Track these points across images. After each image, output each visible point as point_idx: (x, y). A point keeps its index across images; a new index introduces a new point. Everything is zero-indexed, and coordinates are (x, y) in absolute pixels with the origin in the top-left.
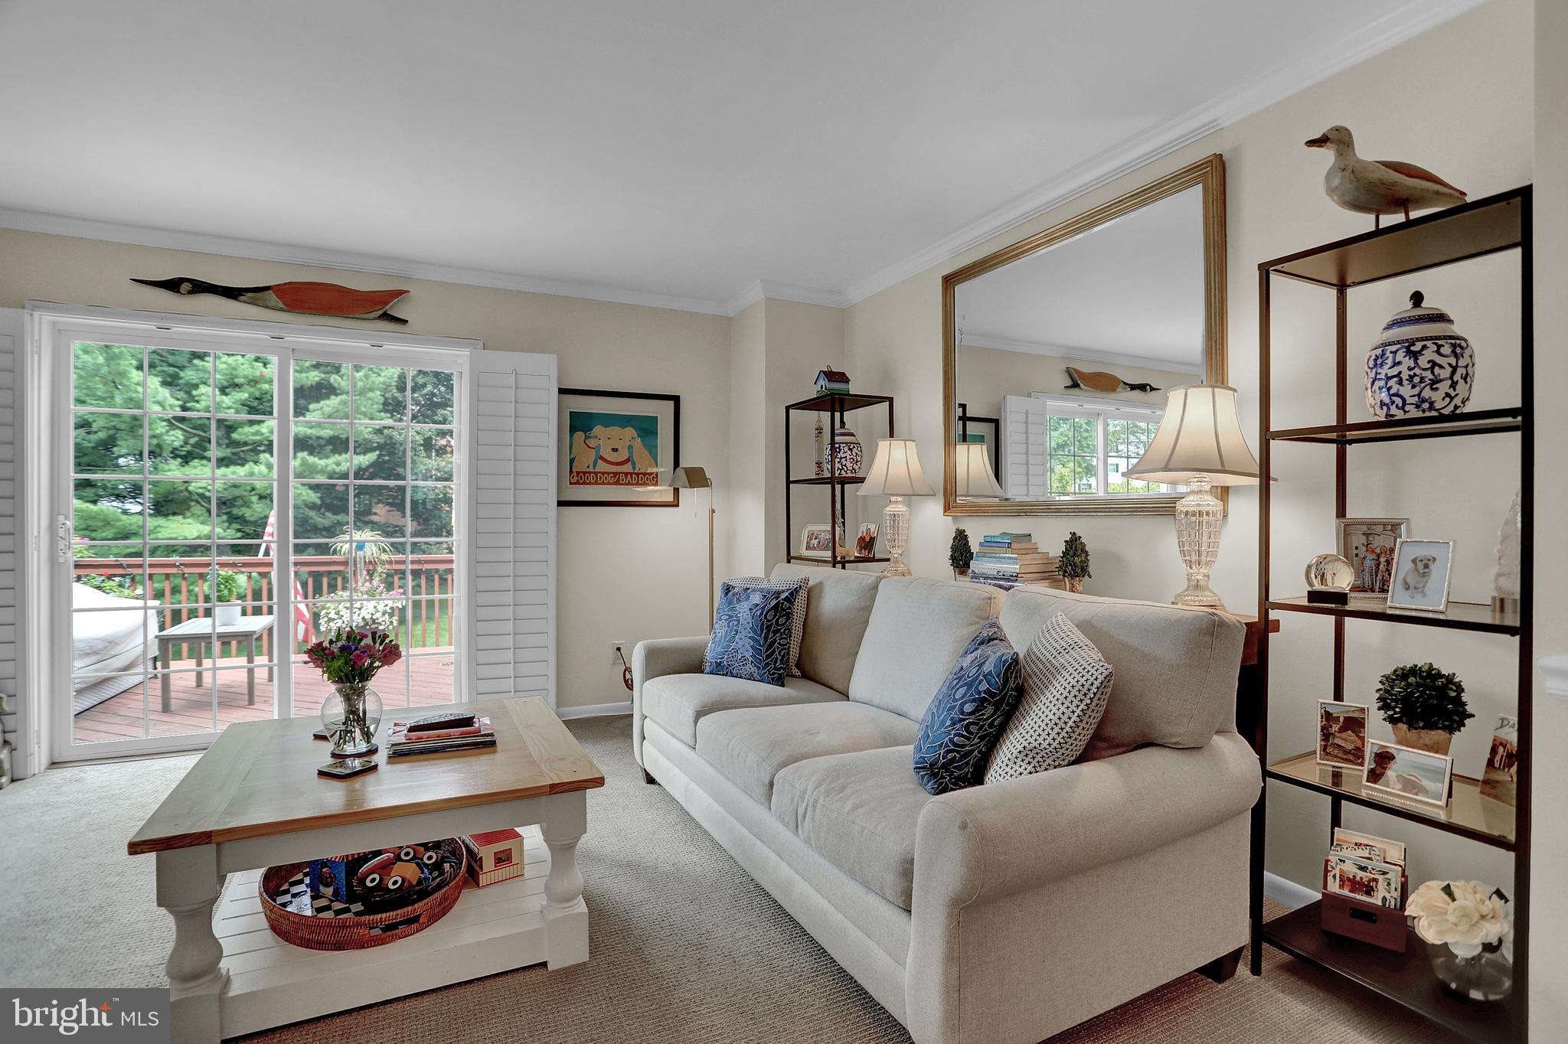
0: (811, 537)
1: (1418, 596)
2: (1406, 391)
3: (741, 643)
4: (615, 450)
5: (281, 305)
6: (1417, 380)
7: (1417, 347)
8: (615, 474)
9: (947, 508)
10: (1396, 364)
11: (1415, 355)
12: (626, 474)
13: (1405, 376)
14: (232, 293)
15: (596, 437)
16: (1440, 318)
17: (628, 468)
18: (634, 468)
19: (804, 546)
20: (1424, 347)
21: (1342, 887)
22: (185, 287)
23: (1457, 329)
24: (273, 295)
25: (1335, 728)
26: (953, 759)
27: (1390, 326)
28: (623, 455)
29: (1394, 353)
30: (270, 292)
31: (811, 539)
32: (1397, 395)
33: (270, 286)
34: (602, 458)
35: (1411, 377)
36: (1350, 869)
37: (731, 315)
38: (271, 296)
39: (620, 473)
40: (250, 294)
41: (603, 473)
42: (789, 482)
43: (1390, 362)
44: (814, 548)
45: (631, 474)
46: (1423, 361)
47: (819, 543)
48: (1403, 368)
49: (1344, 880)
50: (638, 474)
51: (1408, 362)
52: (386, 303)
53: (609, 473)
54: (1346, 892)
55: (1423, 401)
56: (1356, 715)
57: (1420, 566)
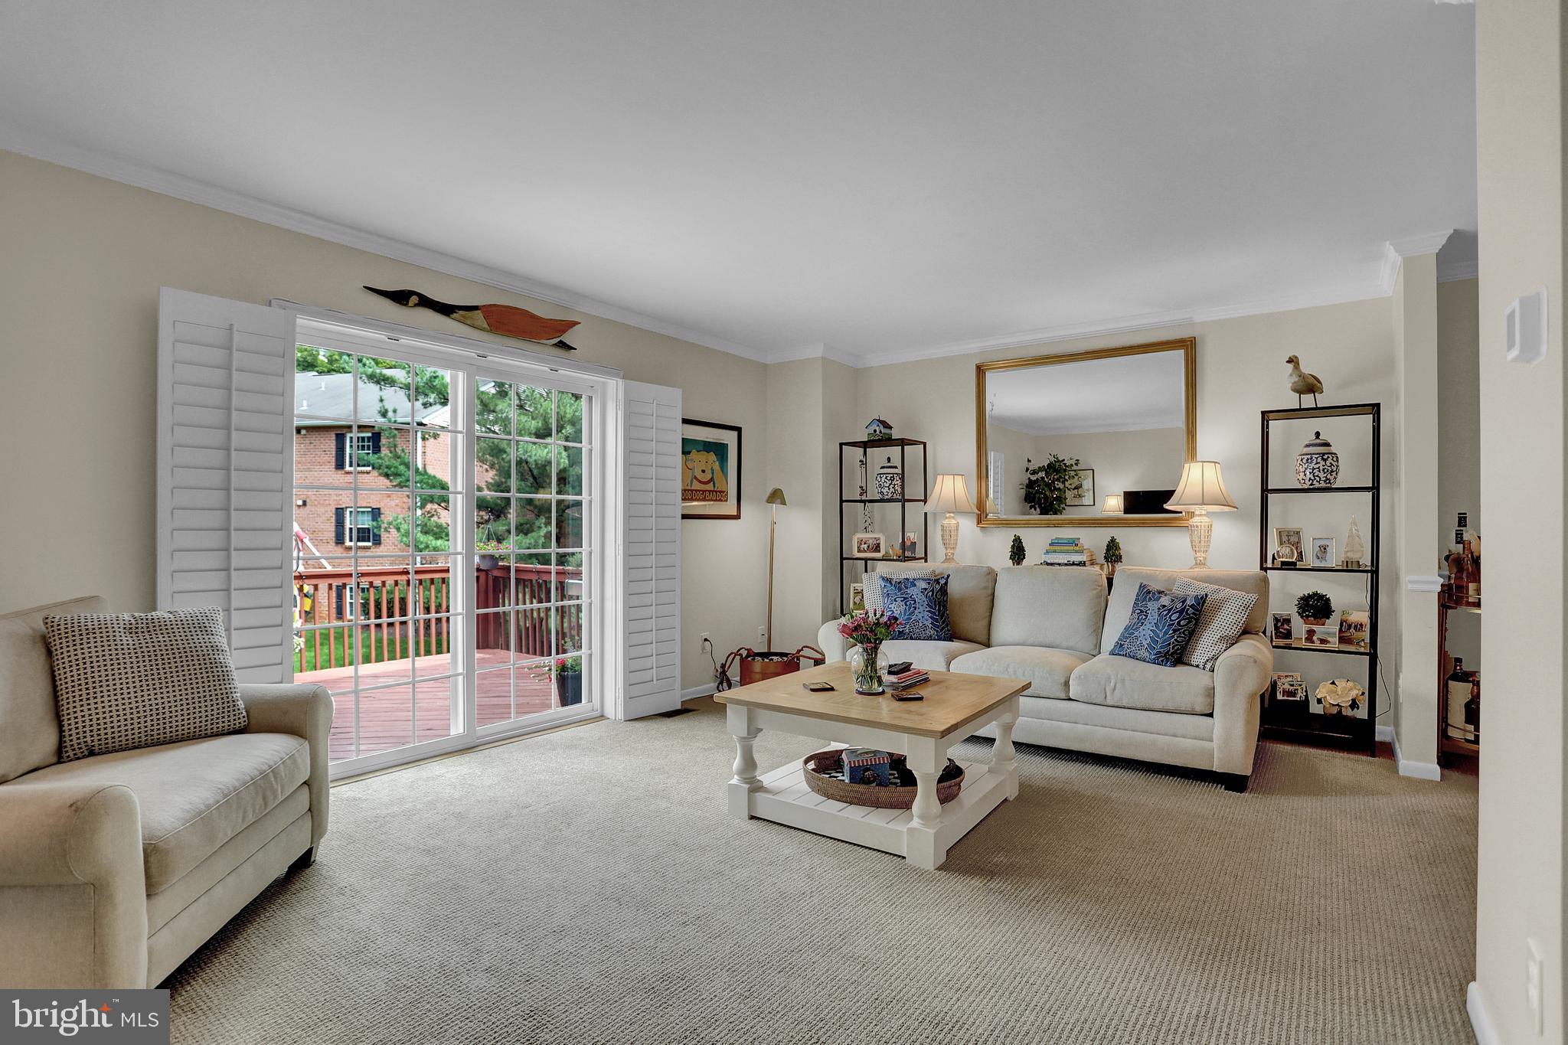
0: (860, 542)
1: (1323, 562)
2: (1321, 475)
3: (920, 616)
4: (703, 471)
5: (486, 326)
6: (1326, 470)
7: (1325, 457)
8: (704, 491)
9: (979, 521)
10: (1317, 463)
11: (1325, 460)
12: (710, 491)
13: (1321, 469)
14: (446, 310)
15: (692, 460)
16: (1327, 445)
17: (710, 487)
18: (714, 487)
19: (856, 549)
20: (1328, 457)
21: (1283, 696)
22: (414, 299)
23: (1333, 449)
24: (481, 315)
25: (1279, 624)
26: (1178, 649)
27: (1307, 446)
28: (708, 476)
29: (1317, 458)
30: (479, 312)
31: (861, 544)
32: (1317, 476)
33: (477, 306)
34: (696, 478)
35: (1323, 470)
36: (1287, 687)
37: (768, 363)
38: (478, 316)
39: (705, 491)
40: (461, 312)
41: (696, 491)
42: (842, 501)
43: (1315, 461)
44: (865, 551)
45: (713, 491)
46: (1328, 463)
47: (869, 547)
48: (1320, 465)
49: (1285, 693)
50: (716, 492)
51: (1323, 463)
52: (564, 332)
53: (699, 491)
54: (1285, 698)
55: (1328, 479)
56: (1287, 617)
57: (1322, 549)
